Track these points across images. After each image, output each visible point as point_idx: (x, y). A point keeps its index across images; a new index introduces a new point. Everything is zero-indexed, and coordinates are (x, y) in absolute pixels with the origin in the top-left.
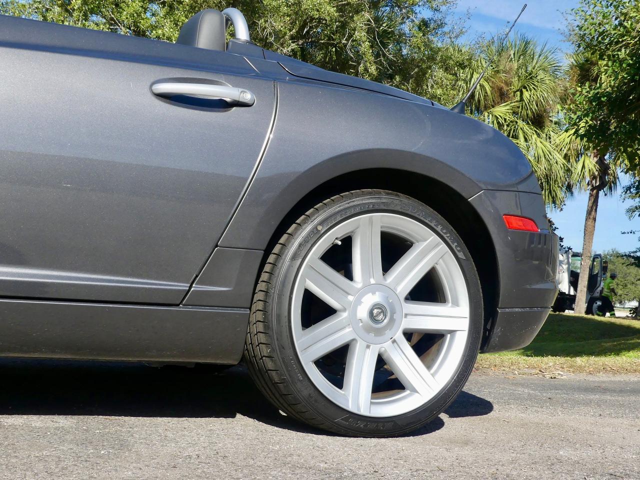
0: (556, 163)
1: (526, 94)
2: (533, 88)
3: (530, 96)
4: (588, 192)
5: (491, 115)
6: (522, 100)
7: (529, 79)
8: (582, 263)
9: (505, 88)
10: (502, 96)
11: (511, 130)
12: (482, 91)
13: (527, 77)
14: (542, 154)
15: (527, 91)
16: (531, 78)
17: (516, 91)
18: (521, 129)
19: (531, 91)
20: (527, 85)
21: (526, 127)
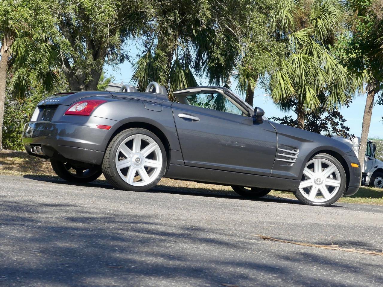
0: (341, 73)
1: (320, 22)
2: (325, 18)
3: (323, 24)
4: (367, 94)
5: (293, 38)
6: (317, 26)
7: (322, 11)
8: (360, 147)
9: (305, 18)
10: (302, 23)
11: (308, 49)
12: (287, 21)
13: (321, 10)
14: (330, 67)
15: (321, 20)
16: (324, 11)
17: (313, 20)
18: (315, 48)
19: (323, 20)
20: (321, 16)
21: (319, 47)
